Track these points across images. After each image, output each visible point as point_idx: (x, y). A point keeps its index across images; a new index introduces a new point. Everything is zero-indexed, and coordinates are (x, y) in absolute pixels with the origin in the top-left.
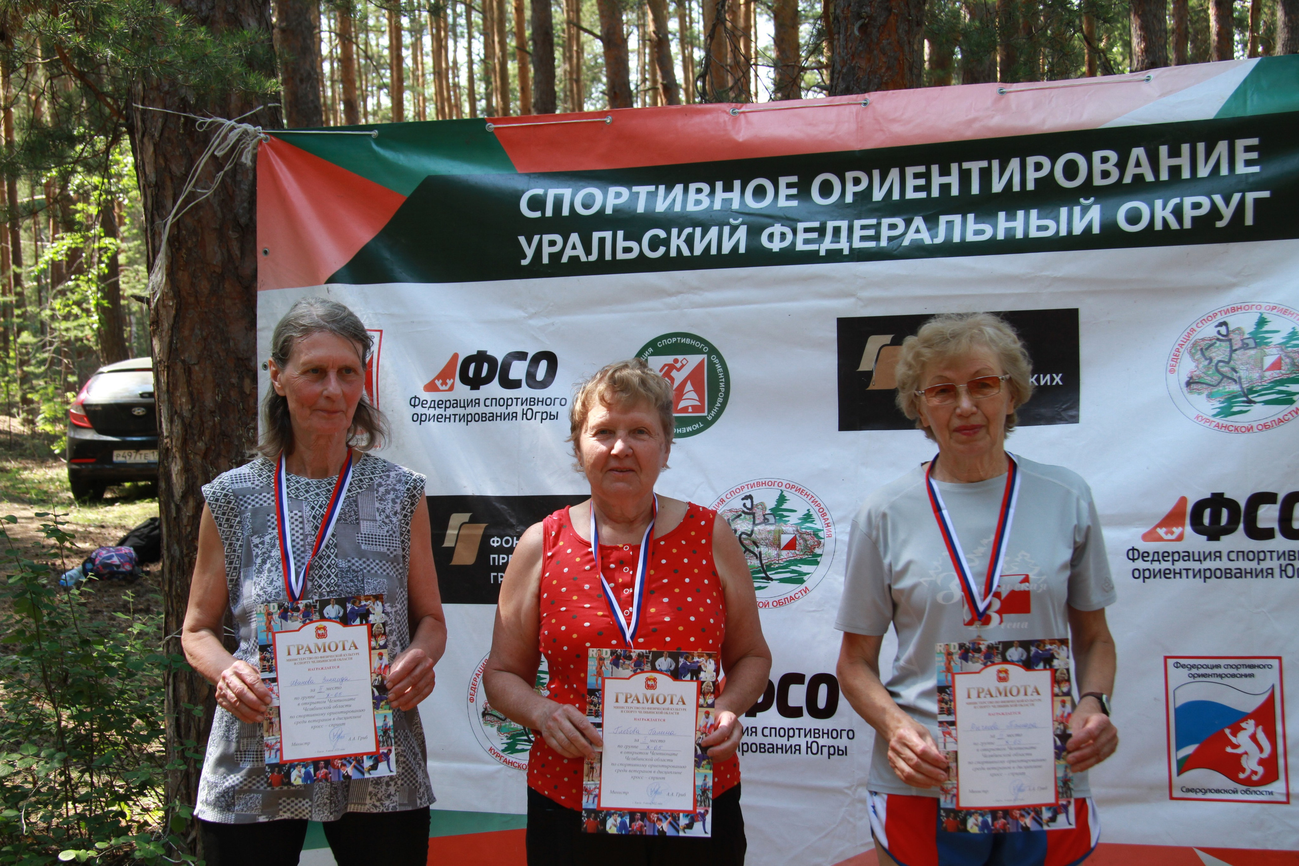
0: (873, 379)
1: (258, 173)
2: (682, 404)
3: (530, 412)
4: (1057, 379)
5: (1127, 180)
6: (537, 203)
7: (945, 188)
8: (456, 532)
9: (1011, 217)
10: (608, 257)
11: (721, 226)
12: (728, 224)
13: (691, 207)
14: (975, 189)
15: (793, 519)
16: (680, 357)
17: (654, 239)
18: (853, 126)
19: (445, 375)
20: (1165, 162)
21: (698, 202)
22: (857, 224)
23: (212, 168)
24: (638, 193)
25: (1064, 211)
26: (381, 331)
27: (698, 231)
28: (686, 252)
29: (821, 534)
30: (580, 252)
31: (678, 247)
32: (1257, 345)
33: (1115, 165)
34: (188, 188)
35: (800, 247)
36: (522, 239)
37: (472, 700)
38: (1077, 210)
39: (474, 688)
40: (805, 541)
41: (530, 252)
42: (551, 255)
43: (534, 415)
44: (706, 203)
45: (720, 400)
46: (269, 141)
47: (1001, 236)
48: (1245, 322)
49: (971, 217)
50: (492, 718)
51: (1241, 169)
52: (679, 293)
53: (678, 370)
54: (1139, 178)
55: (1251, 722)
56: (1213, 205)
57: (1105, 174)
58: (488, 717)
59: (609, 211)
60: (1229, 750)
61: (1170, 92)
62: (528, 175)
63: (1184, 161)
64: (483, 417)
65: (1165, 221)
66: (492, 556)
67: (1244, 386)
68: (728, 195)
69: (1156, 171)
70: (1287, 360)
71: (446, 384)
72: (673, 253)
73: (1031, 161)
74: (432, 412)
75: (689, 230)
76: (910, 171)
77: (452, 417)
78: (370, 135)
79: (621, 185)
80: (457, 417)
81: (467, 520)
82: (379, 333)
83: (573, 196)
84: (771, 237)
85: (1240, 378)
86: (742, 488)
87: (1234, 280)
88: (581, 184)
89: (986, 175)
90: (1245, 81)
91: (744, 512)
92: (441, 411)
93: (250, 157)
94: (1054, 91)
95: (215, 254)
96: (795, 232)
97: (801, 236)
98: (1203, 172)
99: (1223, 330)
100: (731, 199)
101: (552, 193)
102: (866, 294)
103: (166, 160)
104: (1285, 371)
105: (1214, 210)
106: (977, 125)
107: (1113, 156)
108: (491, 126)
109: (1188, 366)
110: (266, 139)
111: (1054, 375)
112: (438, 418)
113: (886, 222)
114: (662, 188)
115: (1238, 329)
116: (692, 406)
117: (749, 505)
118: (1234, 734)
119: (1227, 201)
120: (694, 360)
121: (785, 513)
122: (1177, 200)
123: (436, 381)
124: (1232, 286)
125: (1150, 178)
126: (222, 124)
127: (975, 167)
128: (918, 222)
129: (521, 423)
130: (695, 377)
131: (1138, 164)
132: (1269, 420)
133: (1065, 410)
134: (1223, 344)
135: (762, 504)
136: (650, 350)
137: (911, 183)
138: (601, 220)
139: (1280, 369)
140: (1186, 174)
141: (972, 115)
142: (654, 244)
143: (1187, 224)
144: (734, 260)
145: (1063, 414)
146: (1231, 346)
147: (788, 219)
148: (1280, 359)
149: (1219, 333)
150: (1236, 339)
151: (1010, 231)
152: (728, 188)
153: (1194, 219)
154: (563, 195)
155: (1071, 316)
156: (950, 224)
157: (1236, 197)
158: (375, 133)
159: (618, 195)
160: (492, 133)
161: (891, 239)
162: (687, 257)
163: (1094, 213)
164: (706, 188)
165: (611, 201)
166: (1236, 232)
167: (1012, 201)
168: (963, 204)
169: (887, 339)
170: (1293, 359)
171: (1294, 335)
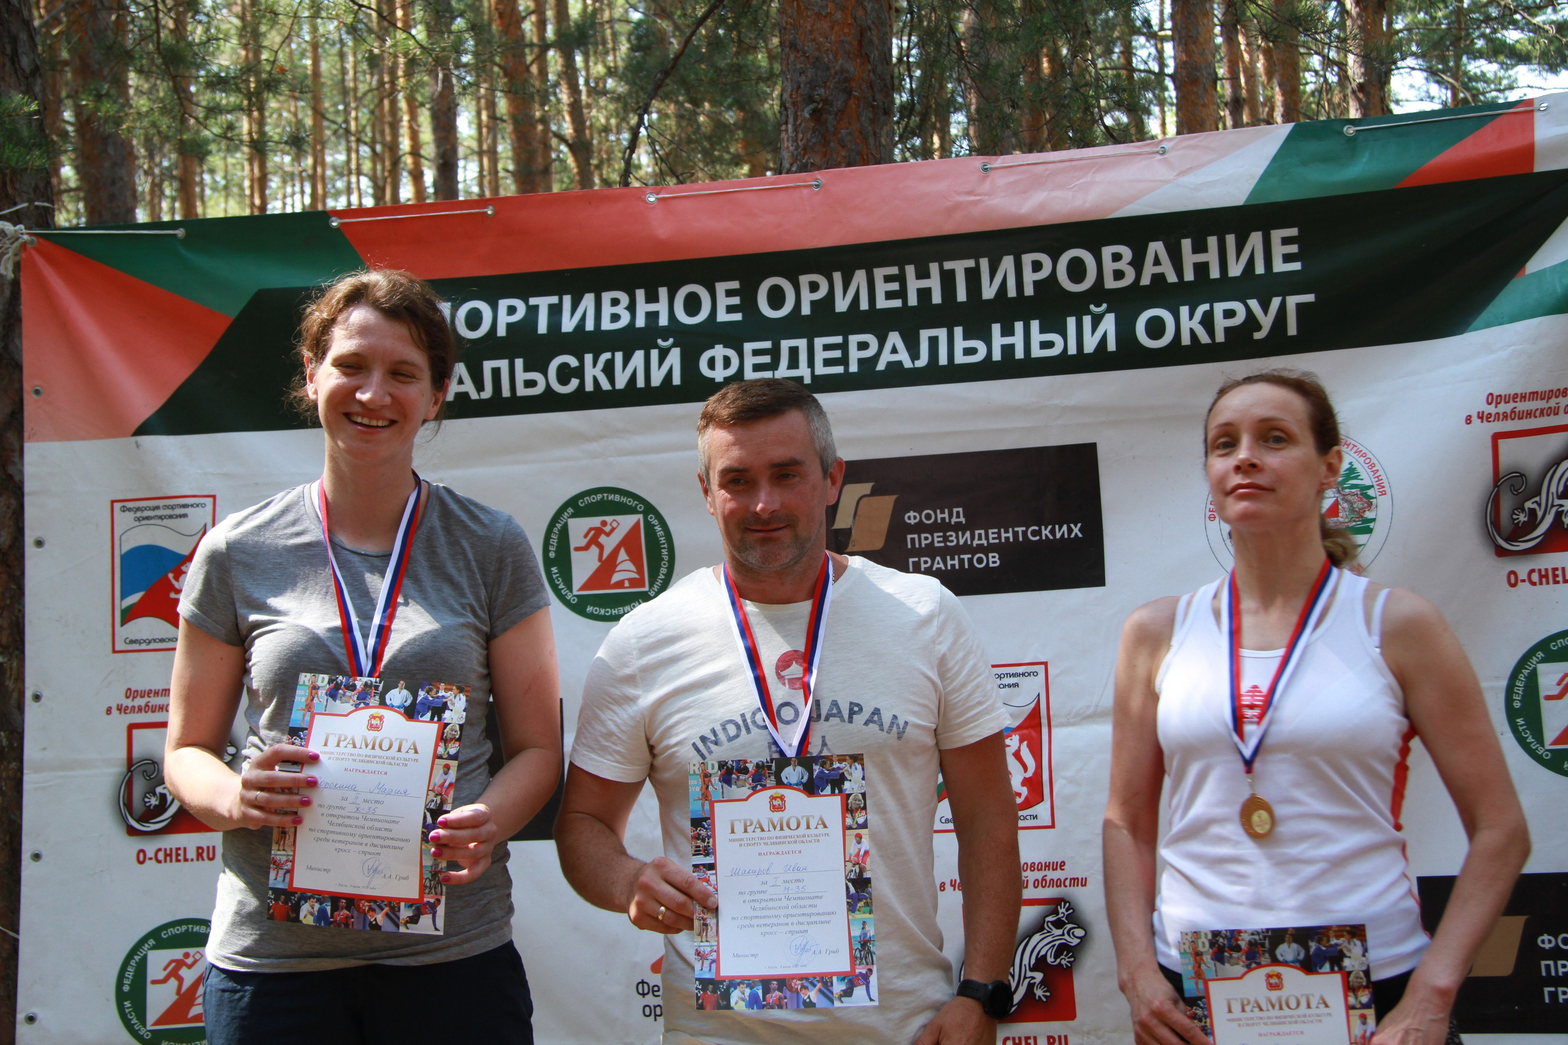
0: (852, 538)
1: (23, 286)
2: (616, 578)
4: (1076, 530)
5: (1145, 281)
7: (924, 294)
9: (1008, 331)
10: (506, 392)
11: (647, 349)
12: (656, 346)
13: (607, 325)
14: (962, 296)
16: (609, 519)
17: (563, 367)
20: (1190, 260)
21: (615, 318)
22: (819, 342)
24: (536, 307)
25: (1071, 322)
26: (214, 497)
27: (619, 356)
28: (605, 385)
30: (469, 387)
31: (595, 380)
33: (1129, 264)
38: (1087, 320)
44: (625, 319)
45: (663, 570)
46: (34, 244)
47: (997, 356)
49: (958, 331)
51: (1279, 267)
52: (602, 437)
53: (608, 534)
54: (1159, 278)
56: (1249, 311)
57: (1119, 275)
59: (502, 332)
61: (1190, 170)
63: (1211, 257)
65: (1192, 331)
68: (652, 307)
69: (1179, 270)
70: (1345, 505)
72: (589, 387)
73: (1027, 259)
75: (606, 356)
76: (879, 273)
78: (175, 235)
79: (515, 297)
82: (211, 499)
84: (711, 362)
88: (462, 296)
89: (973, 276)
90: (1276, 157)
93: (10, 267)
96: (741, 355)
97: (750, 361)
98: (1235, 270)
100: (658, 312)
104: (1343, 518)
105: (1251, 319)
107: (1126, 253)
108: (337, 221)
110: (32, 242)
111: (1072, 526)
113: (854, 339)
114: (568, 299)
116: (630, 580)
119: (1265, 308)
120: (626, 522)
122: (1205, 307)
125: (1172, 278)
127: (959, 267)
128: (894, 338)
130: (629, 542)
131: (1157, 262)
133: (1086, 569)
136: (570, 510)
137: (881, 288)
138: (492, 346)
139: (1337, 516)
140: (1215, 273)
142: (565, 372)
143: (1220, 337)
144: (666, 394)
145: (1085, 573)
147: (732, 338)
148: (1337, 503)
151: (1008, 350)
152: (652, 298)
153: (1228, 330)
155: (1090, 450)
156: (934, 342)
157: (1276, 301)
158: (180, 232)
159: (512, 310)
160: (339, 230)
161: (861, 361)
162: (607, 391)
163: (1109, 323)
164: (624, 299)
165: (504, 319)
166: (1278, 344)
167: (1008, 310)
168: (947, 315)
169: (866, 488)
170: (1351, 503)
171: (1351, 472)
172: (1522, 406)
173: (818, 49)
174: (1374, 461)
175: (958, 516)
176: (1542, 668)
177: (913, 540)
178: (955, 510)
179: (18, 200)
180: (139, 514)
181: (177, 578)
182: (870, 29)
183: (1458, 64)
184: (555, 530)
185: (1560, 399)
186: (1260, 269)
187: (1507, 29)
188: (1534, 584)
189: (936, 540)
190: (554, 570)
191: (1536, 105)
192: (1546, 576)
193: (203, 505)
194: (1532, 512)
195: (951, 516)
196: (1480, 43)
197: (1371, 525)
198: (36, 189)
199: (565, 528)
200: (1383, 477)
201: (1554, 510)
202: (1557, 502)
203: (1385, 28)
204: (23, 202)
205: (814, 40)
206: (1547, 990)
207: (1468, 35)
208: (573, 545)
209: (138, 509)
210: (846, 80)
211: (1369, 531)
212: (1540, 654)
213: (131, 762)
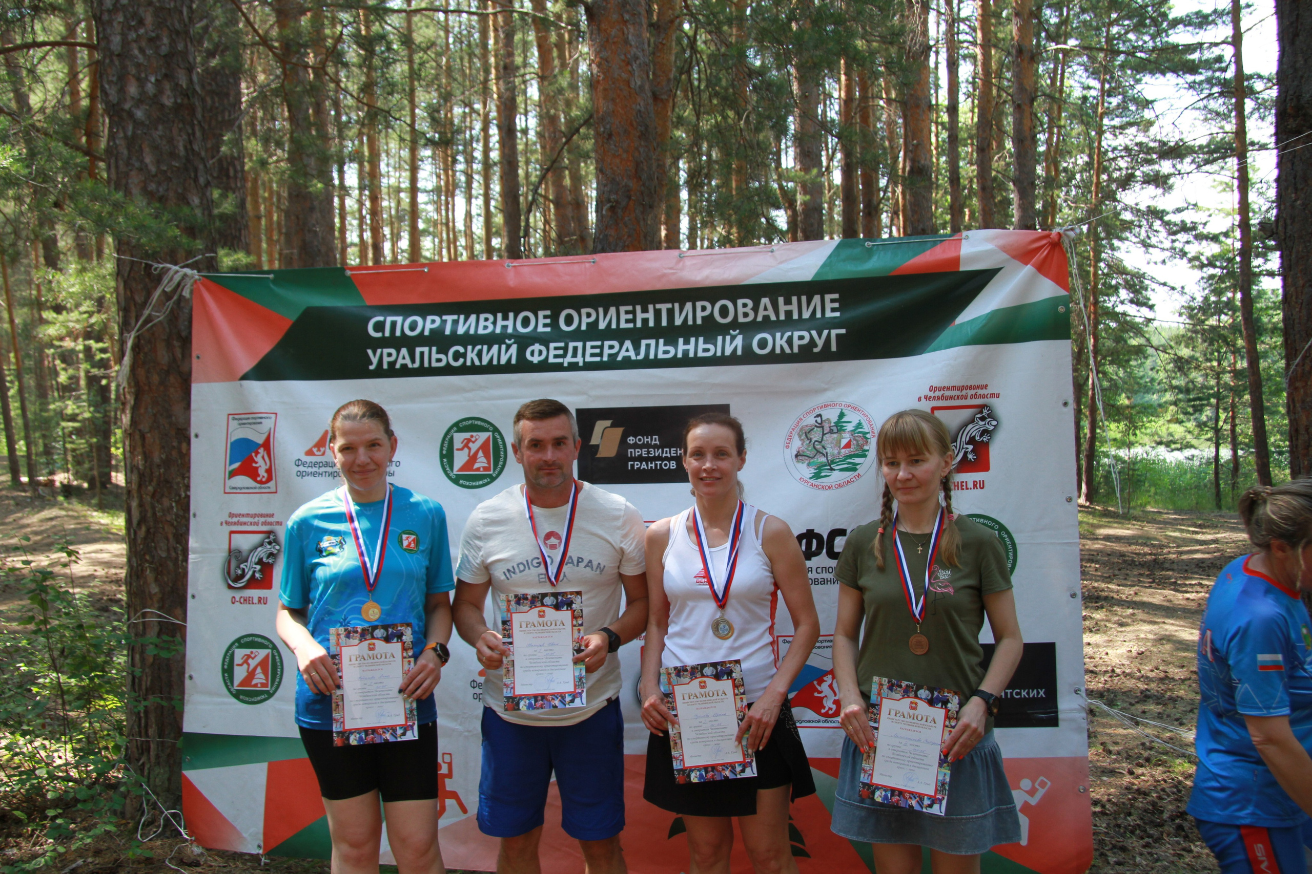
0: (599, 450)
1: (194, 302)
2: (475, 466)
5: (760, 319)
6: (379, 327)
7: (645, 321)
9: (687, 342)
10: (426, 365)
11: (500, 344)
12: (505, 343)
13: (481, 331)
14: (664, 323)
16: (475, 434)
17: (457, 352)
18: (586, 278)
19: (319, 444)
20: (783, 308)
21: (486, 327)
22: (589, 344)
23: (163, 298)
24: (446, 321)
25: (720, 338)
26: (276, 413)
27: (485, 347)
28: (477, 363)
30: (408, 361)
31: (472, 359)
32: (838, 431)
33: (751, 309)
34: (146, 312)
35: (551, 360)
36: (370, 352)
38: (728, 338)
41: (375, 361)
42: (389, 363)
44: (490, 329)
45: (501, 463)
46: (202, 281)
47: (680, 355)
48: (832, 415)
49: (661, 341)
51: (829, 314)
52: (472, 390)
53: (474, 442)
54: (766, 318)
55: (830, 676)
56: (811, 337)
57: (746, 315)
59: (427, 333)
60: (816, 694)
61: (786, 261)
62: (374, 307)
63: (794, 307)
65: (781, 346)
67: (829, 458)
68: (505, 323)
69: (777, 314)
70: (854, 442)
71: (320, 451)
72: (469, 363)
73: (699, 304)
74: (310, 470)
75: (479, 347)
76: (623, 309)
77: (324, 474)
78: (269, 278)
79: (435, 315)
80: (327, 474)
82: (273, 416)
83: (404, 322)
84: (532, 354)
85: (827, 453)
87: (826, 386)
88: (409, 314)
89: (671, 313)
90: (830, 257)
92: (316, 469)
93: (188, 292)
95: (163, 356)
96: (548, 350)
97: (552, 352)
98: (806, 315)
99: (819, 420)
100: (507, 325)
101: (390, 319)
102: (593, 392)
103: (132, 292)
104: (852, 449)
105: (812, 341)
106: (665, 280)
107: (750, 303)
108: (349, 273)
109: (797, 444)
110: (199, 280)
112: (314, 474)
113: (607, 343)
114: (462, 317)
115: (828, 419)
116: (483, 467)
118: (820, 684)
119: (820, 335)
120: (483, 436)
122: (789, 334)
123: (313, 449)
124: (825, 390)
125: (773, 318)
126: (169, 269)
127: (664, 307)
128: (628, 344)
130: (484, 447)
131: (766, 309)
132: (843, 481)
134: (819, 429)
136: (456, 428)
137: (623, 317)
138: (421, 340)
139: (850, 448)
140: (795, 316)
141: (661, 272)
142: (457, 356)
143: (796, 350)
144: (508, 368)
146: (823, 431)
147: (544, 340)
148: (850, 441)
149: (816, 422)
150: (826, 426)
151: (686, 353)
152: (505, 318)
153: (800, 346)
154: (396, 322)
155: (725, 408)
156: (648, 346)
157: (826, 332)
158: (271, 276)
159: (433, 321)
160: (351, 278)
161: (610, 355)
162: (477, 366)
163: (739, 341)
164: (491, 317)
165: (429, 326)
166: (826, 355)
167: (687, 331)
168: (656, 333)
169: (608, 423)
170: (857, 441)
171: (859, 425)
172: (948, 393)
174: (870, 418)
175: (655, 440)
177: (631, 453)
178: (654, 437)
180: (239, 421)
181: (256, 456)
184: (447, 439)
185: (968, 391)
186: (819, 315)
189: (642, 452)
190: (445, 460)
191: (963, 236)
193: (270, 418)
195: (652, 440)
197: (866, 451)
199: (452, 437)
200: (874, 426)
201: (964, 449)
202: (965, 446)
208: (455, 447)
209: (239, 419)
211: (865, 456)
213: (230, 551)
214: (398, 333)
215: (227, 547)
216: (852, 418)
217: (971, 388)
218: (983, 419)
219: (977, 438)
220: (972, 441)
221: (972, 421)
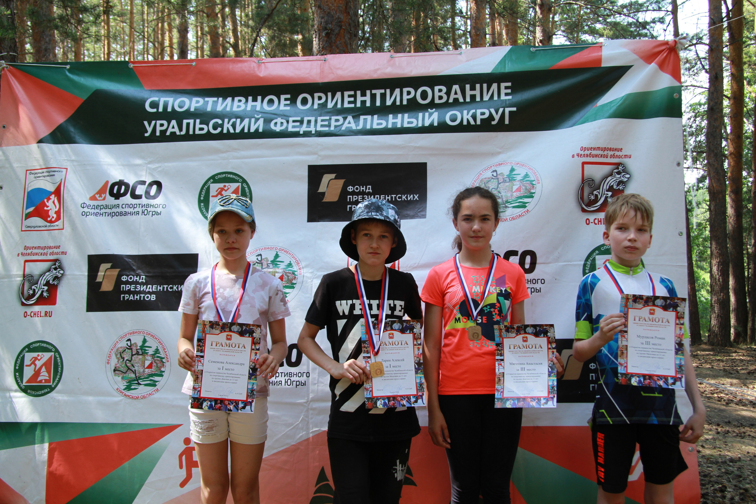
0: (326, 196)
3: (146, 212)
4: (416, 197)
5: (451, 101)
6: (154, 105)
7: (363, 102)
8: (103, 274)
9: (395, 117)
10: (191, 132)
11: (250, 118)
12: (254, 117)
13: (235, 109)
14: (378, 103)
15: (282, 266)
16: (227, 184)
17: (215, 123)
18: (319, 71)
19: (101, 192)
20: (469, 93)
21: (239, 107)
22: (319, 119)
24: (208, 101)
25: (420, 115)
26: (67, 169)
27: (239, 120)
28: (232, 131)
29: (296, 273)
30: (176, 130)
31: (228, 129)
32: (510, 181)
33: (445, 93)
35: (290, 129)
36: (146, 123)
37: (108, 363)
38: (427, 114)
39: (110, 357)
40: (288, 276)
41: (150, 130)
42: (161, 131)
43: (148, 213)
44: (243, 107)
46: (8, 68)
47: (390, 126)
49: (376, 117)
50: (119, 372)
51: (503, 97)
52: (227, 151)
53: (226, 191)
54: (456, 100)
56: (491, 113)
57: (441, 98)
58: (117, 372)
59: (192, 109)
61: (471, 60)
62: (151, 91)
63: (477, 92)
64: (121, 214)
65: (468, 120)
66: (122, 286)
67: (504, 200)
68: (254, 103)
69: (464, 97)
70: (523, 187)
71: (101, 197)
72: (225, 131)
73: (405, 90)
74: (93, 211)
75: (234, 120)
76: (346, 94)
77: (104, 214)
78: (65, 67)
79: (199, 97)
80: (107, 214)
81: (109, 267)
82: (65, 170)
83: (174, 101)
84: (276, 123)
85: (502, 196)
86: (257, 250)
87: (500, 151)
88: (179, 96)
89: (383, 96)
90: (505, 56)
91: (257, 262)
92: (98, 211)
94: (417, 58)
96: (288, 122)
97: (291, 124)
98: (486, 98)
99: (495, 174)
100: (256, 106)
101: (162, 100)
102: (323, 153)
104: (522, 192)
105: (491, 116)
106: (379, 72)
107: (444, 89)
108: (131, 66)
110: (7, 68)
111: (415, 195)
112: (96, 214)
113: (334, 118)
114: (221, 99)
115: (502, 173)
117: (260, 259)
119: (497, 113)
121: (278, 263)
122: (474, 111)
123: (96, 195)
124: (499, 153)
125: (461, 100)
127: (378, 92)
128: (350, 118)
129: (141, 217)
131: (456, 93)
132: (515, 215)
133: (419, 212)
134: (495, 180)
135: (266, 258)
136: (212, 180)
137: (347, 99)
138: (188, 114)
139: (520, 191)
140: (478, 99)
141: (377, 67)
142: (216, 126)
143: (478, 122)
144: (257, 135)
145: (419, 214)
146: (498, 181)
147: (285, 116)
148: (520, 187)
149: (493, 175)
150: (500, 177)
151: (394, 124)
152: (255, 100)
153: (482, 120)
154: (168, 101)
155: (424, 166)
156: (365, 120)
157: (501, 110)
158: (68, 67)
159: (198, 102)
160: (132, 69)
161: (336, 127)
162: (232, 133)
163: (435, 116)
164: (243, 99)
165: (194, 105)
166: (501, 127)
167: (396, 109)
168: (372, 111)
169: (333, 176)
170: (526, 187)
171: (526, 176)
172: (594, 152)
173: (329, 9)
174: (536, 171)
175: (369, 189)
176: (597, 257)
177: (350, 198)
178: (368, 187)
179: (3, 51)
180: (36, 175)
181: (48, 202)
182: (350, 2)
183: (578, 36)
184: (205, 188)
185: (608, 152)
187: (596, 23)
188: (596, 224)
189: (359, 198)
190: (202, 204)
191: (603, 44)
192: (601, 221)
193: (62, 172)
194: (596, 196)
195: (366, 189)
196: (586, 28)
197: (533, 195)
198: (10, 47)
199: (209, 187)
200: (539, 177)
201: (605, 196)
202: (606, 193)
203: (551, 20)
204: (5, 52)
205: (328, 5)
206: (591, 385)
207: (582, 24)
208: (211, 195)
209: (36, 173)
210: (340, 22)
211: (532, 197)
212: (597, 252)
213: (24, 276)
214: (169, 109)
215: (22, 273)
216: (520, 172)
217: (610, 149)
218: (619, 173)
219: (615, 187)
220: (611, 189)
221: (611, 174)
